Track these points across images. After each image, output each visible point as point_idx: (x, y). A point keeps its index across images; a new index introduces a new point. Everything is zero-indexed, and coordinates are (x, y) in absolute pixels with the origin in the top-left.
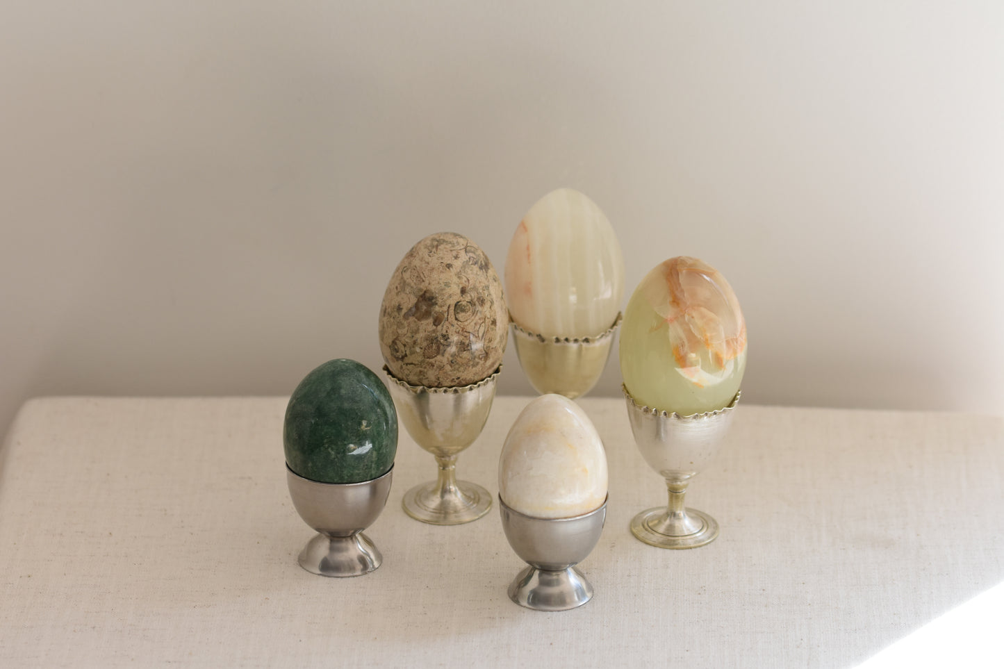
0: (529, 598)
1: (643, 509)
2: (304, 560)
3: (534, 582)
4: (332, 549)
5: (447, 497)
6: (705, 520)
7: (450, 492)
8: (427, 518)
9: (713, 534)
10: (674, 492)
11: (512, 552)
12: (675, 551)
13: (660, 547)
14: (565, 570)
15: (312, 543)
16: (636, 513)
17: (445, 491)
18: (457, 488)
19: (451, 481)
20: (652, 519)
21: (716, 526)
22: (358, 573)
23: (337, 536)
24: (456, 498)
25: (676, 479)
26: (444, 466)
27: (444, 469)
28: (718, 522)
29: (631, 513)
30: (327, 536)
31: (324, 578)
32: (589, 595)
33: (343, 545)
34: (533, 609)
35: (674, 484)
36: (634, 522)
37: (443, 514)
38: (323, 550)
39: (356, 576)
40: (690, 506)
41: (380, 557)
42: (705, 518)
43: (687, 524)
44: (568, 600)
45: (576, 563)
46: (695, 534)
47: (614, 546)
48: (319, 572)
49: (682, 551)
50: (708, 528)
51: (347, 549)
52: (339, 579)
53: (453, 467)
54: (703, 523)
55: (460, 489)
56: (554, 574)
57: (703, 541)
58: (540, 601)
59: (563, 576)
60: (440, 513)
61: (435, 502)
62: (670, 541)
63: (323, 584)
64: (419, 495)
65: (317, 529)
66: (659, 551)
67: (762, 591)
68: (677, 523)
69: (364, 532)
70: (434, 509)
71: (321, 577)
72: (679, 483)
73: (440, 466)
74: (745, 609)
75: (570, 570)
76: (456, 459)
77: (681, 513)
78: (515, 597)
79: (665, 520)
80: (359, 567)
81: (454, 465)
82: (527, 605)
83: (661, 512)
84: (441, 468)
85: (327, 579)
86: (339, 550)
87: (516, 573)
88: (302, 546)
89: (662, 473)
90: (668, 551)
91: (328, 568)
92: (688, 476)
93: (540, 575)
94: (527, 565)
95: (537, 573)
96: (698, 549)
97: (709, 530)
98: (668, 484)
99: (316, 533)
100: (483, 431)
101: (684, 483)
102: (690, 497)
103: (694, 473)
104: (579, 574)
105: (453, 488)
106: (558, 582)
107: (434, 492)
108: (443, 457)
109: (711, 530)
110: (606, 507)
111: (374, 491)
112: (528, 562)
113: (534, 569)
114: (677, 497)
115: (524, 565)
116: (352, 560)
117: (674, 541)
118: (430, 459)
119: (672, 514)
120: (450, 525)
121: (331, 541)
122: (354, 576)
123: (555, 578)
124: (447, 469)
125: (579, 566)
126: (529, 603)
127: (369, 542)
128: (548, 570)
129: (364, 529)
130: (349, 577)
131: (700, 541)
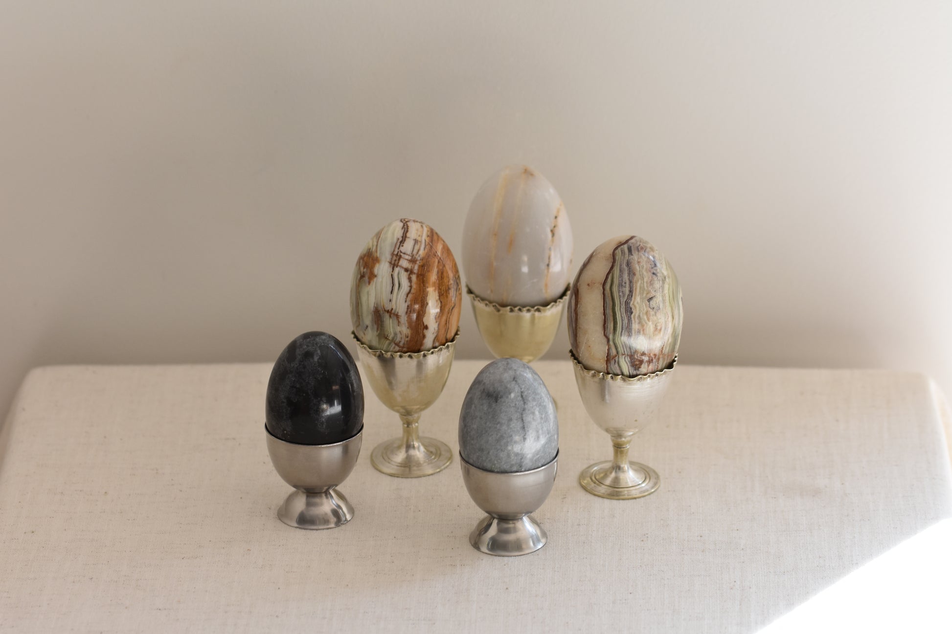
0: (488, 545)
1: (592, 462)
2: (283, 514)
3: (493, 531)
4: (309, 504)
5: (412, 452)
6: (647, 472)
7: (414, 447)
8: (392, 472)
9: (655, 484)
10: (619, 448)
11: (473, 503)
12: (621, 501)
13: (608, 499)
14: (521, 519)
15: (290, 499)
16: (585, 467)
17: (409, 447)
18: (420, 444)
19: (414, 438)
20: (599, 472)
21: (657, 477)
22: (333, 525)
23: (313, 492)
24: (419, 453)
25: (620, 436)
26: (408, 424)
27: (408, 427)
28: (660, 474)
29: (581, 467)
30: (303, 492)
31: (300, 530)
32: (543, 541)
33: (317, 500)
34: (492, 555)
35: (619, 440)
36: (582, 476)
37: (408, 468)
38: (300, 504)
39: (331, 528)
40: (635, 460)
41: (352, 510)
42: (647, 470)
43: (630, 477)
44: (524, 546)
45: (531, 512)
46: (639, 485)
47: (565, 498)
48: (296, 525)
49: (627, 501)
50: (650, 479)
51: (322, 504)
52: (315, 531)
53: (417, 424)
54: (645, 474)
55: (423, 445)
56: (511, 522)
57: (648, 491)
58: (498, 547)
59: (519, 524)
60: (405, 467)
61: (400, 457)
62: (616, 492)
63: (300, 536)
64: (386, 450)
65: (295, 486)
66: (607, 502)
67: (699, 538)
68: (622, 476)
69: (338, 488)
70: (399, 463)
71: (298, 529)
72: (623, 439)
73: (404, 424)
74: (684, 554)
75: (525, 519)
76: (419, 418)
77: (625, 466)
78: (476, 545)
79: (611, 473)
80: (333, 520)
81: (417, 422)
82: (487, 551)
83: (608, 465)
84: (406, 426)
85: (303, 532)
86: (315, 505)
87: (475, 523)
88: (281, 502)
89: (607, 430)
90: (615, 502)
91: (305, 521)
92: (631, 433)
93: (498, 524)
94: (486, 515)
95: (495, 522)
96: (642, 499)
97: (651, 480)
98: (613, 441)
99: (293, 489)
100: (444, 391)
101: (628, 439)
102: (633, 451)
103: (637, 430)
104: (534, 521)
105: (416, 444)
106: (515, 530)
107: (399, 447)
108: (407, 416)
109: (653, 481)
110: (557, 461)
111: (346, 450)
112: (487, 512)
113: (494, 518)
114: (622, 452)
115: (482, 515)
116: (326, 514)
117: (619, 492)
118: (395, 419)
119: (617, 468)
120: (415, 478)
121: (307, 496)
122: (328, 529)
123: (511, 525)
124: (410, 426)
125: (532, 515)
126: (488, 549)
127: (341, 496)
128: (506, 519)
129: (336, 485)
130: (324, 529)
131: (644, 492)
